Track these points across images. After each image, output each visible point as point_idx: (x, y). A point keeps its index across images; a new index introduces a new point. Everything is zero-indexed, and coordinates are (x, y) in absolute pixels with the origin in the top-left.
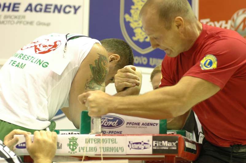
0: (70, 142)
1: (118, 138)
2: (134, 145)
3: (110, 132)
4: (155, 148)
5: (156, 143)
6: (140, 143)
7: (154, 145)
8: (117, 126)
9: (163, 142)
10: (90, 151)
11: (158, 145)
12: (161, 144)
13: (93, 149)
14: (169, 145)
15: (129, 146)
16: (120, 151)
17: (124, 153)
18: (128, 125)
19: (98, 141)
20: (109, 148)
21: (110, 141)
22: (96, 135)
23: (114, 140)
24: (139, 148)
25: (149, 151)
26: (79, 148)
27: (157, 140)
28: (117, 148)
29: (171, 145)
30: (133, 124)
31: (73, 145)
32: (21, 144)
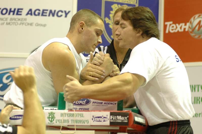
0: (49, 116)
1: (85, 113)
2: (96, 118)
3: (80, 109)
4: (112, 121)
5: (112, 118)
6: (101, 117)
7: (111, 119)
8: (85, 104)
9: (118, 117)
10: (64, 122)
11: (114, 119)
12: (116, 118)
13: (66, 121)
14: (122, 119)
15: (92, 119)
16: (86, 123)
17: (89, 124)
18: (94, 104)
19: (70, 115)
20: (78, 120)
21: (79, 115)
22: (69, 111)
23: (82, 115)
24: (100, 121)
25: (108, 123)
26: (56, 120)
27: (113, 115)
28: (83, 121)
29: (123, 119)
30: (97, 103)
31: (51, 118)
32: (14, 117)
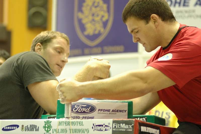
2: (97, 127)
3: (83, 117)
6: (102, 126)
7: (114, 127)
8: (90, 112)
9: (121, 124)
10: (62, 132)
11: (117, 127)
12: (120, 126)
13: (64, 131)
14: (126, 127)
15: (93, 128)
16: (86, 132)
18: (100, 111)
19: (68, 124)
20: (77, 129)
23: (81, 123)
24: (101, 130)
25: (110, 132)
26: (53, 129)
27: (116, 123)
28: (83, 130)
29: (128, 128)
30: (104, 110)
31: (47, 127)
32: (7, 127)
